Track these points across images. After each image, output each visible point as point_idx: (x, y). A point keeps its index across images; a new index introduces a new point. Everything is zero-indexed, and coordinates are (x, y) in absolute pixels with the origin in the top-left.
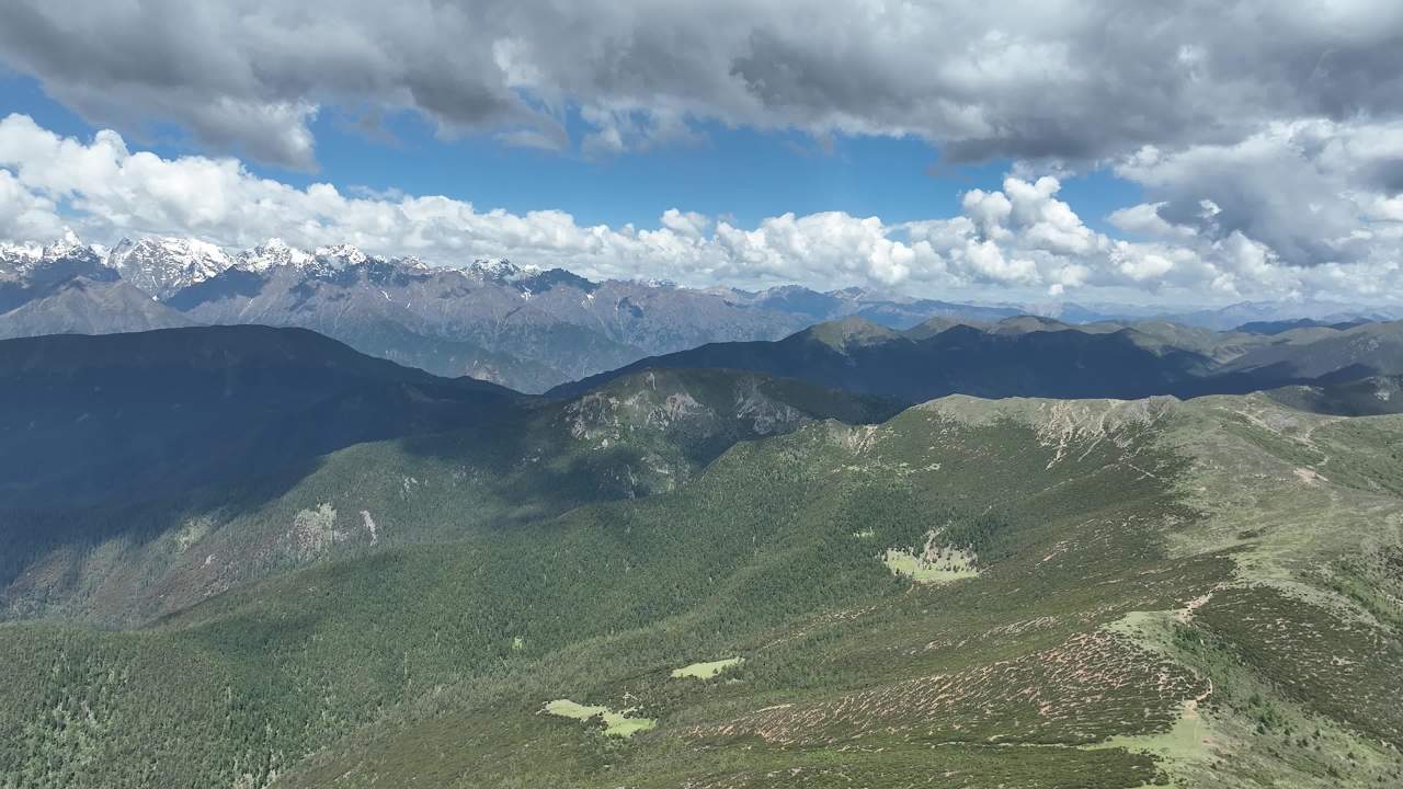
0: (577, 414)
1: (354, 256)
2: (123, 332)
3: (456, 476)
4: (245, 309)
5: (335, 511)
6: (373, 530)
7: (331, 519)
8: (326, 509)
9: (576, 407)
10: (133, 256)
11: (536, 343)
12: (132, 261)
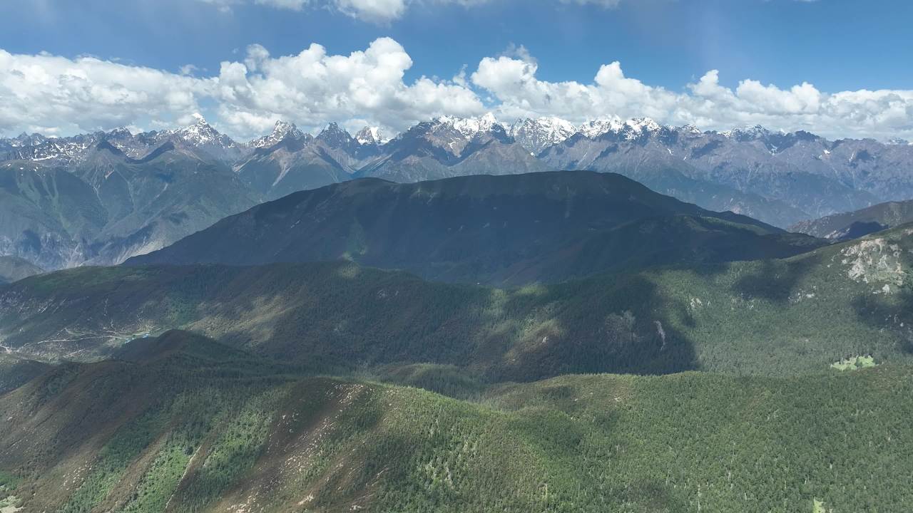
0: (855, 257)
1: (650, 125)
2: (514, 173)
3: (734, 300)
4: (581, 161)
5: (634, 318)
6: (663, 337)
7: (631, 322)
8: (628, 314)
9: (854, 250)
10: (522, 129)
11: (779, 187)
12: (522, 132)
